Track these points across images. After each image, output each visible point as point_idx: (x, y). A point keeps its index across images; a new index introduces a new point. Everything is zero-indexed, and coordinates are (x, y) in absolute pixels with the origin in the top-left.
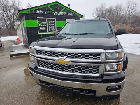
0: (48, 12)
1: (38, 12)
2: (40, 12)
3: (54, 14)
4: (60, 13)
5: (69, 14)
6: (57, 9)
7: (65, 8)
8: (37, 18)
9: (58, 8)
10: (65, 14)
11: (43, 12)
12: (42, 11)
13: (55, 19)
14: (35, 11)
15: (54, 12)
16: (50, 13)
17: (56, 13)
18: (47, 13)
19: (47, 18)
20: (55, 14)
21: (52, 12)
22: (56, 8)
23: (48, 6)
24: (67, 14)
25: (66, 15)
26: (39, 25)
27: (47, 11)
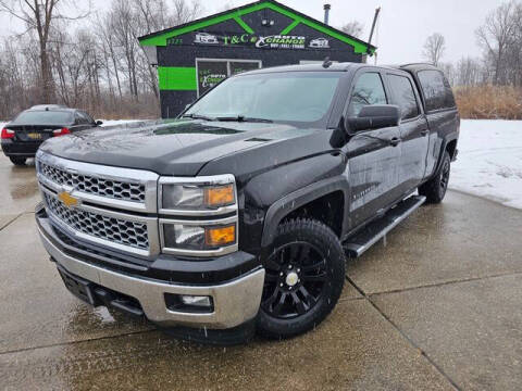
0: (235, 40)
1: (199, 38)
2: (207, 38)
3: (257, 45)
4: (281, 40)
5: (314, 42)
6: (268, 25)
7: (298, 20)
8: (197, 59)
9: (272, 23)
10: (299, 42)
11: (218, 40)
12: (212, 37)
13: (257, 64)
14: (191, 35)
15: (257, 36)
16: (241, 43)
17: (262, 39)
18: (229, 41)
19: (229, 60)
20: (261, 44)
21: (250, 36)
22: (264, 22)
23: (236, 17)
24: (307, 43)
25: (302, 47)
26: (200, 84)
27: (231, 34)
